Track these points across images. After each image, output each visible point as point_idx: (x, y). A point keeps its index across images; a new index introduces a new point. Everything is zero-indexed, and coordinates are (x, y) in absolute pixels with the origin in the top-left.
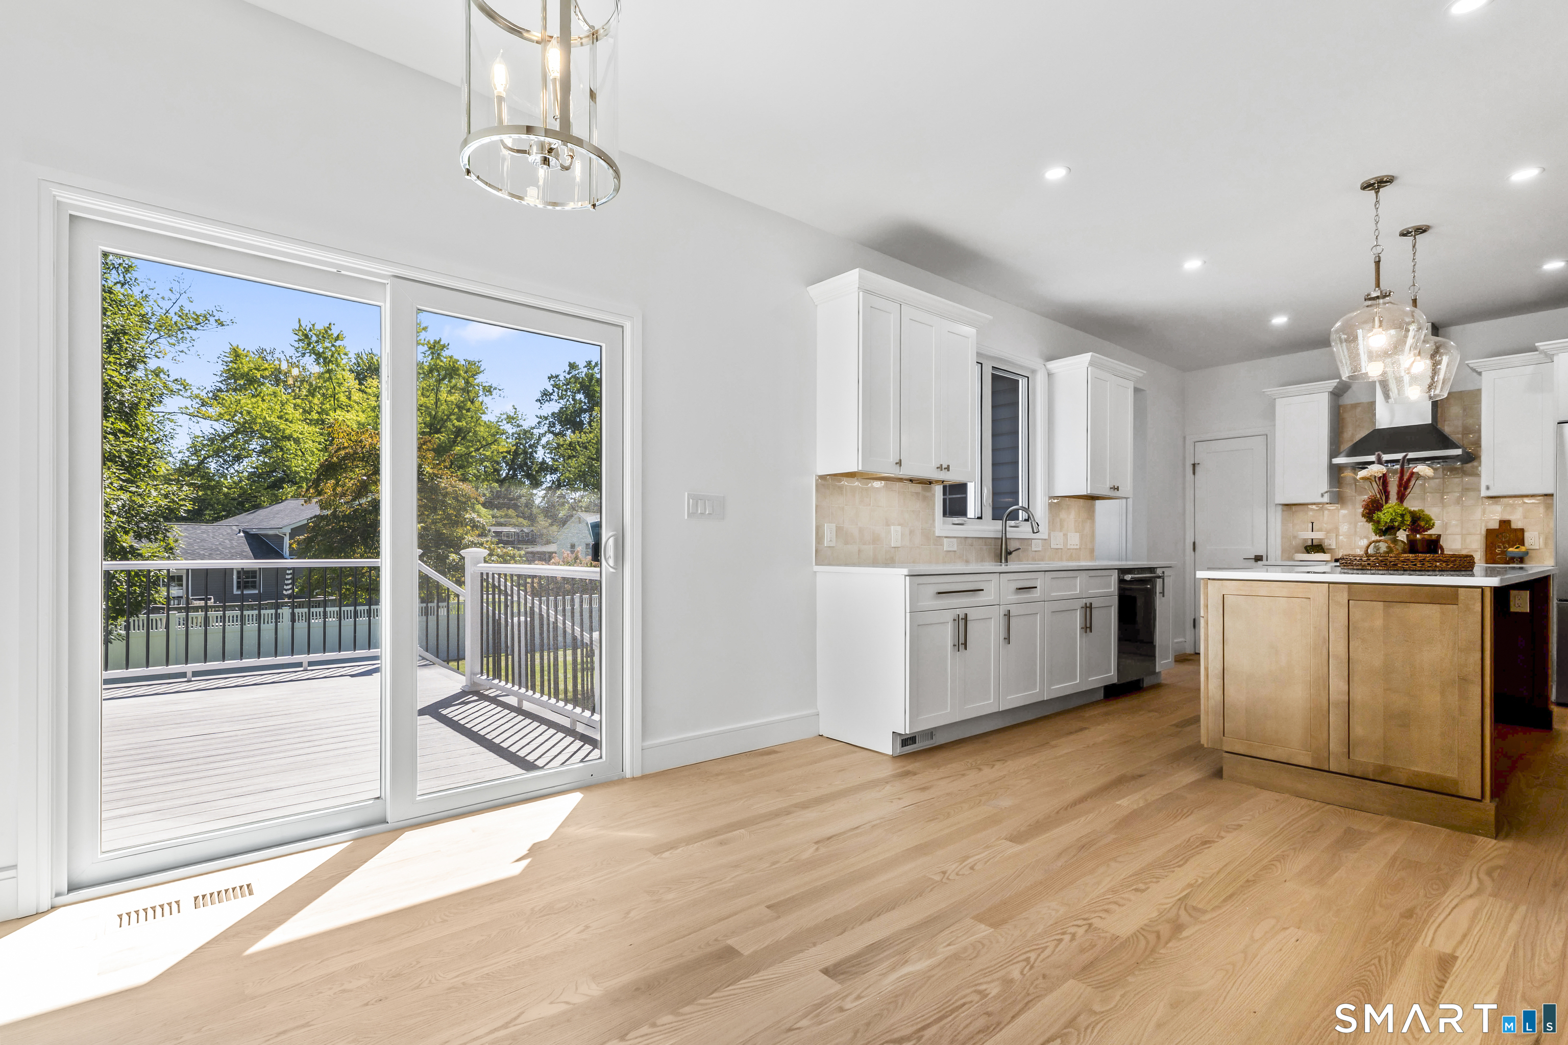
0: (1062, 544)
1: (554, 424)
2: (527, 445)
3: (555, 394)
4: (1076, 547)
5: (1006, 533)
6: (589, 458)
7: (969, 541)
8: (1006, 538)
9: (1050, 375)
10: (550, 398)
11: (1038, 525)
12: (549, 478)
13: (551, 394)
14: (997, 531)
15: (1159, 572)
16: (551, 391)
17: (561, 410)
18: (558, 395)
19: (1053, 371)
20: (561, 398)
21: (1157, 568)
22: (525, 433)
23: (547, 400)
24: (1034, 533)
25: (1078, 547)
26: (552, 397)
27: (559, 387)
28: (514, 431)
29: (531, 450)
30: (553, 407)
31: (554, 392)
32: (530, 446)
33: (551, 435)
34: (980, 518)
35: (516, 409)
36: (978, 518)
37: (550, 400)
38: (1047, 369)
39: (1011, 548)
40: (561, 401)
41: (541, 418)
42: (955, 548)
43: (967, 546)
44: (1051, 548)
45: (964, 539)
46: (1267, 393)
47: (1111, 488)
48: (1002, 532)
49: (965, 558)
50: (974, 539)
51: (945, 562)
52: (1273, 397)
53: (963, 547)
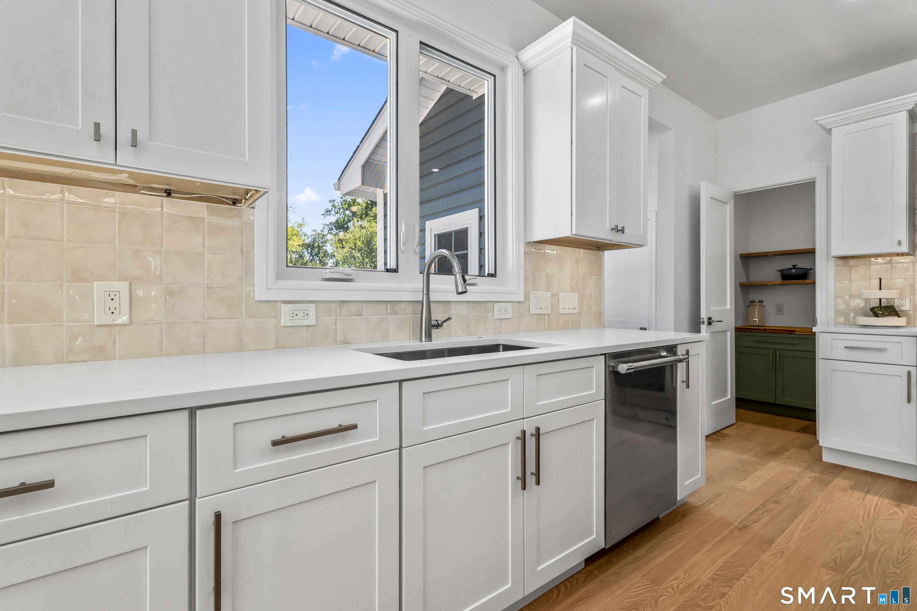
0: (549, 307)
1: (332, 229)
2: (320, 242)
3: (333, 211)
4: (572, 311)
5: (428, 294)
6: (350, 248)
7: (352, 308)
8: (429, 302)
10: (330, 213)
12: (331, 261)
13: (331, 211)
14: (414, 291)
15: (681, 351)
16: (331, 209)
17: (337, 221)
18: (335, 212)
20: (337, 213)
21: (677, 344)
22: (319, 235)
23: (328, 215)
25: (576, 311)
26: (331, 213)
27: (335, 207)
28: (312, 234)
29: (322, 245)
30: (333, 218)
31: (332, 209)
32: (322, 242)
33: (330, 235)
34: (395, 270)
35: (303, 219)
36: (389, 270)
37: (330, 215)
39: (438, 318)
40: (337, 215)
41: (325, 225)
42: (312, 321)
43: (345, 316)
44: (530, 313)
45: (339, 305)
46: (820, 123)
47: (612, 229)
48: (423, 292)
49: (340, 337)
50: (364, 305)
51: (284, 347)
52: (828, 127)
53: (336, 319)
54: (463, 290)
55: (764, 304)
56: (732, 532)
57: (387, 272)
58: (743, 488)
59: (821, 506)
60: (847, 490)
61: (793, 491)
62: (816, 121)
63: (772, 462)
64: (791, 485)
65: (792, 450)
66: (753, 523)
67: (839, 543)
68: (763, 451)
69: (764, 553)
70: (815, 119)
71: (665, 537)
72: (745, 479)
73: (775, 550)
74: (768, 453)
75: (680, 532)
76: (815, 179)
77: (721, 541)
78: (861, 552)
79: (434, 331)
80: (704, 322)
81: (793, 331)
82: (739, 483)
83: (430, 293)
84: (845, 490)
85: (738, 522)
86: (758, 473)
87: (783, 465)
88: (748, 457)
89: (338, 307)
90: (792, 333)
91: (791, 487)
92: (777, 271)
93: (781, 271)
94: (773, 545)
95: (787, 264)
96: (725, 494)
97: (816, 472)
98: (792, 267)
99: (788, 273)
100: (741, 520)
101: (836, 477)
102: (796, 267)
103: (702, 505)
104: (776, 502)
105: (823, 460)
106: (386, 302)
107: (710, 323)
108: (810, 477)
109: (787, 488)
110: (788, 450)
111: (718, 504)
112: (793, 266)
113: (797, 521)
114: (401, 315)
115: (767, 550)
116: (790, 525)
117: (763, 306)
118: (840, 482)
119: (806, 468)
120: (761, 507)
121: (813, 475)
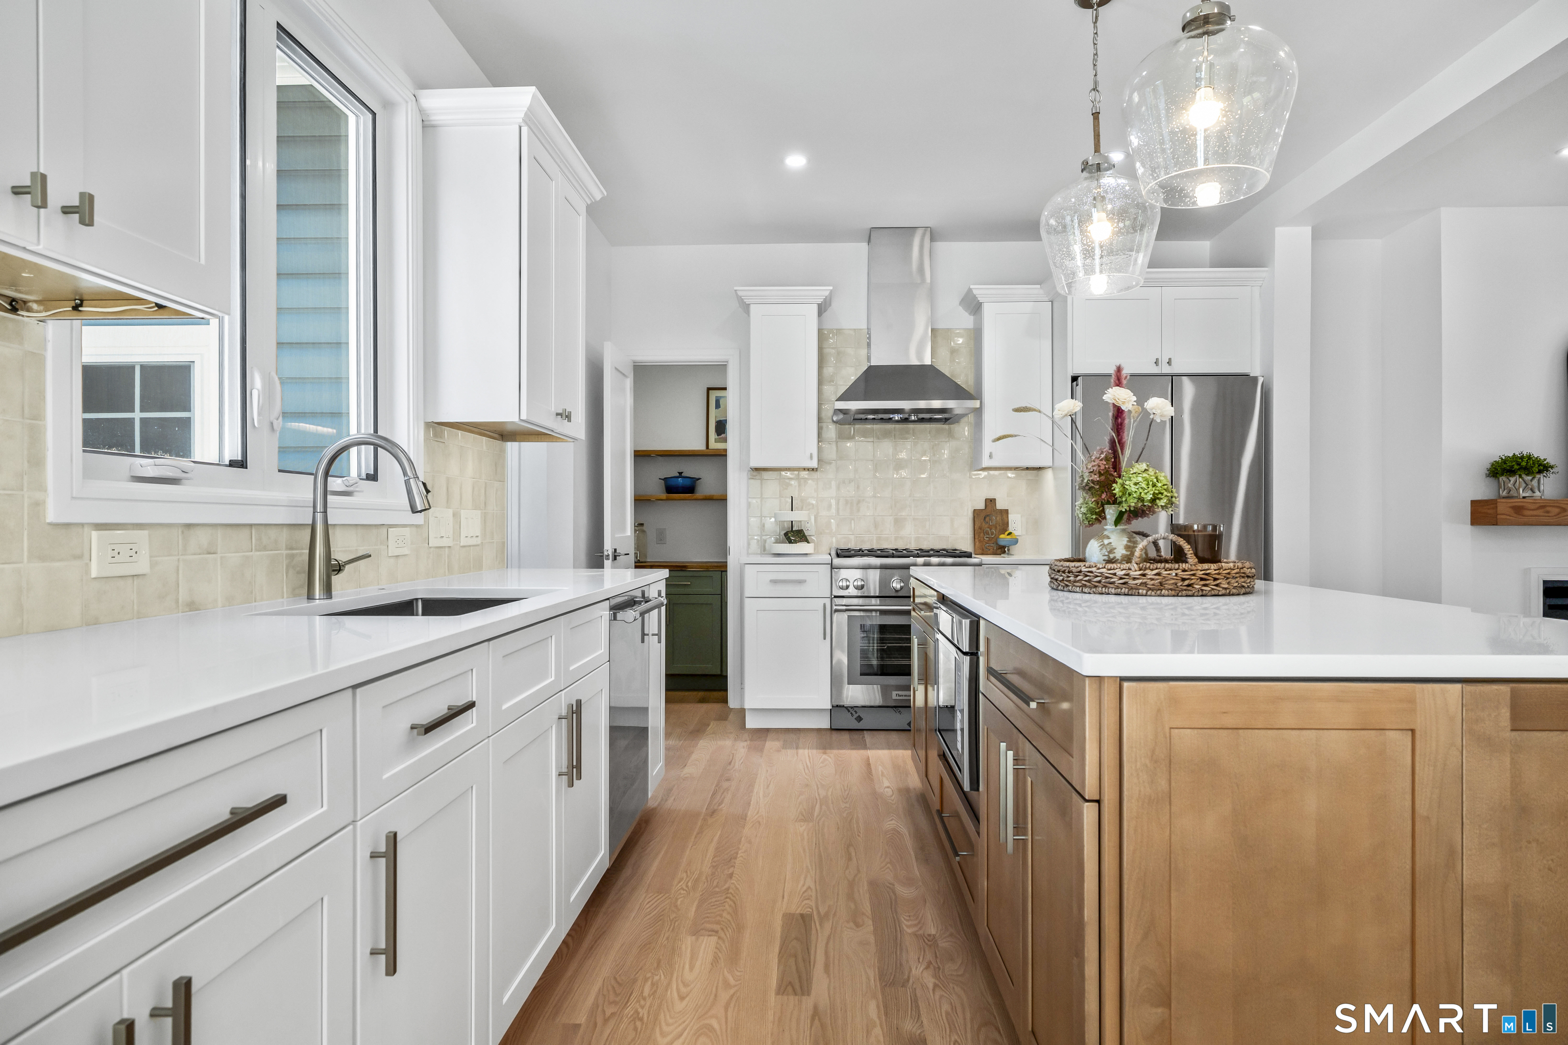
0: (451, 535)
4: (474, 541)
5: (325, 512)
7: (202, 538)
8: (327, 526)
9: (427, 127)
11: (428, 491)
14: (294, 505)
19: (436, 118)
24: (414, 510)
34: (241, 464)
36: (233, 464)
38: (421, 111)
39: (339, 555)
42: (142, 565)
43: (192, 555)
44: (430, 545)
45: (183, 532)
46: (740, 293)
47: (558, 414)
48: (315, 507)
49: (183, 595)
50: (220, 532)
51: (96, 622)
52: (747, 302)
53: (179, 560)
54: (425, 507)
55: (644, 528)
56: (705, 820)
57: (230, 467)
58: (688, 775)
59: (767, 771)
60: (781, 751)
61: (737, 764)
62: (736, 290)
63: (701, 741)
64: (732, 759)
65: (712, 723)
66: (719, 806)
67: (798, 799)
68: (685, 732)
69: (744, 828)
70: (736, 288)
71: (642, 848)
72: (686, 765)
73: (752, 822)
74: (691, 733)
75: (655, 838)
76: (727, 362)
77: (701, 832)
78: (816, 799)
79: (336, 579)
80: (608, 556)
81: (685, 567)
82: (682, 771)
83: (328, 509)
84: (779, 751)
85: (705, 809)
86: (694, 757)
87: (713, 742)
88: (674, 742)
89: (180, 537)
90: (683, 569)
91: (733, 761)
92: (660, 479)
93: (665, 479)
94: (748, 819)
95: (670, 470)
96: (676, 786)
97: (746, 741)
98: (678, 475)
99: (673, 483)
100: (706, 806)
101: (765, 741)
102: (683, 475)
103: (659, 805)
104: (728, 780)
105: (746, 727)
106: (251, 525)
107: (615, 558)
108: (744, 747)
109: (730, 763)
110: (708, 725)
111: (674, 799)
112: (679, 473)
113: (755, 791)
114: (271, 550)
115: (745, 825)
116: (752, 796)
117: (644, 531)
118: (771, 744)
119: (735, 740)
120: (717, 788)
121: (745, 744)
